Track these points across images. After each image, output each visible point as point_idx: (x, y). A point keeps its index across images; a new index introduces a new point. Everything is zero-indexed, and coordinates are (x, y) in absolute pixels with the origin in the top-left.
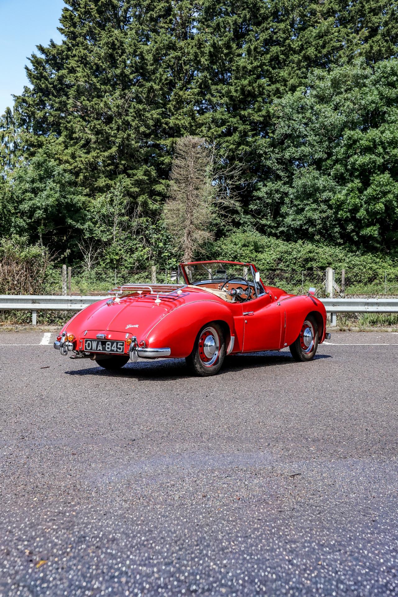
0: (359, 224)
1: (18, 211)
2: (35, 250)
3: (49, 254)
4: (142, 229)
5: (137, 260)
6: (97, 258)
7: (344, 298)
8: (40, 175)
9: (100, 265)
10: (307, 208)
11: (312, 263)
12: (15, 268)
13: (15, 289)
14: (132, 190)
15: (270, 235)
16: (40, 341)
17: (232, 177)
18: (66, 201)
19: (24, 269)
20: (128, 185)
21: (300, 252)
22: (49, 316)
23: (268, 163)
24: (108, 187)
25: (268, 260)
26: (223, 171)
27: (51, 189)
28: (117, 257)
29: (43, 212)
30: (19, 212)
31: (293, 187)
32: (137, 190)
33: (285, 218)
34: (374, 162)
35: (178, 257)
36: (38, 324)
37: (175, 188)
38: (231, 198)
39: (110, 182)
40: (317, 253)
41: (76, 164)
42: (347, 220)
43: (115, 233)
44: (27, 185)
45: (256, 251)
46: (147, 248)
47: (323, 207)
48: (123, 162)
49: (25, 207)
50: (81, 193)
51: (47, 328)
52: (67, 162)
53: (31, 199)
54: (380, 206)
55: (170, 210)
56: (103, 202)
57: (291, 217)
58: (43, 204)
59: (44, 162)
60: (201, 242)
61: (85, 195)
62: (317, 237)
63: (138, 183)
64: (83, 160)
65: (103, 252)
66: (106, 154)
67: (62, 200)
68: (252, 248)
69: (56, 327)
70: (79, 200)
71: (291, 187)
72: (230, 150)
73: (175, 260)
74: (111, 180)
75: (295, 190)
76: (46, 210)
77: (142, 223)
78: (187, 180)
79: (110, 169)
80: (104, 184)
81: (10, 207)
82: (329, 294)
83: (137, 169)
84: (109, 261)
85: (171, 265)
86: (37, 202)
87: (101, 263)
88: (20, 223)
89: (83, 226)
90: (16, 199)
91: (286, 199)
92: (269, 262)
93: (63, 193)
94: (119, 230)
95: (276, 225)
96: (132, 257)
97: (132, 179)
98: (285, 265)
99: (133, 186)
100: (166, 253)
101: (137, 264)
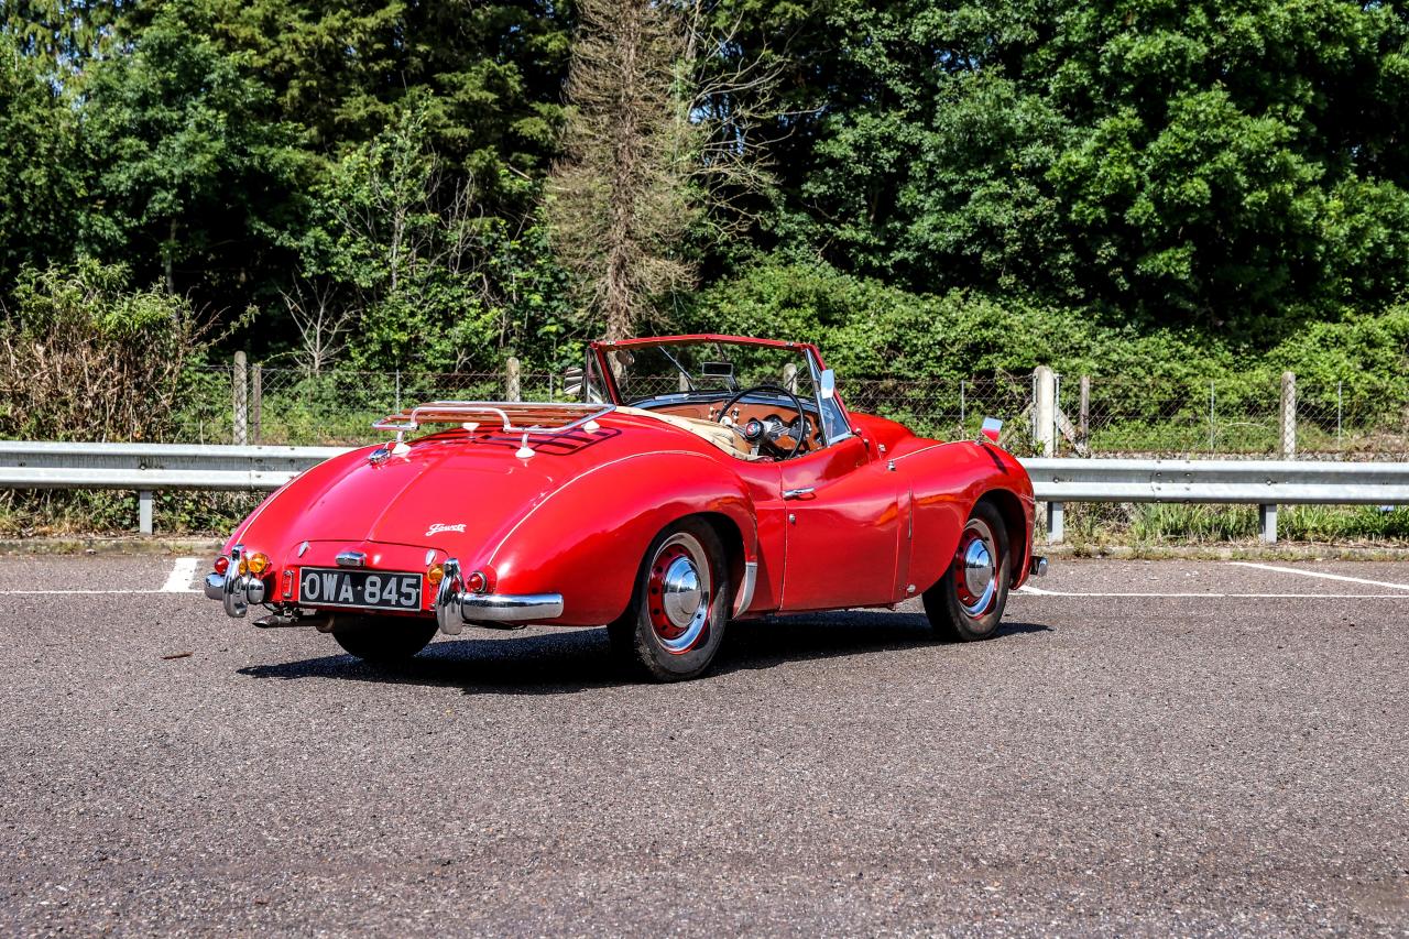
0: (1134, 243)
1: (98, 191)
2: (150, 305)
3: (192, 317)
4: (479, 253)
5: (464, 345)
6: (340, 339)
7: (1089, 457)
8: (165, 82)
9: (351, 359)
10: (978, 192)
11: (990, 357)
12: (86, 359)
13: (85, 424)
14: (448, 132)
15: (866, 271)
16: (162, 580)
17: (750, 98)
18: (247, 162)
19: (116, 364)
20: (436, 118)
21: (954, 323)
22: (190, 506)
23: (862, 56)
24: (376, 123)
25: (858, 349)
26: (724, 80)
27: (200, 127)
28: (403, 337)
29: (176, 196)
30: (101, 197)
31: (936, 130)
32: (464, 132)
33: (912, 223)
34: (1181, 54)
35: (587, 335)
36: (158, 532)
37: (581, 128)
38: (748, 160)
39: (382, 108)
40: (1006, 328)
41: (277, 51)
42: (1098, 231)
43: (395, 262)
44: (127, 114)
45: (826, 322)
46: (495, 310)
47: (1026, 188)
48: (422, 48)
49: (120, 179)
50: (293, 141)
51: (183, 542)
52: (250, 43)
53: (137, 156)
54: (1197, 188)
55: (563, 196)
56: (360, 170)
57: (930, 220)
58: (177, 171)
59: (179, 44)
60: (656, 291)
61: (307, 147)
62: (1007, 281)
63: (468, 112)
64: (300, 40)
65: (359, 320)
66: (371, 22)
67: (235, 160)
68: (810, 311)
69: (213, 541)
70: (286, 162)
71: (929, 127)
72: (747, 14)
73: (577, 346)
74: (386, 100)
75: (940, 139)
76: (183, 190)
77: (480, 234)
78: (615, 105)
79: (384, 70)
80: (362, 112)
81: (73, 179)
82: (1043, 445)
83: (465, 69)
84: (378, 348)
85: (566, 362)
86: (156, 166)
87: (353, 355)
88: (103, 228)
89: (297, 240)
90: (92, 156)
91: (912, 164)
92: (863, 355)
93: (237, 141)
94: (408, 253)
95: (883, 243)
96: (446, 336)
97: (449, 100)
98: (909, 364)
99: (452, 122)
100: (551, 324)
101: (462, 357)
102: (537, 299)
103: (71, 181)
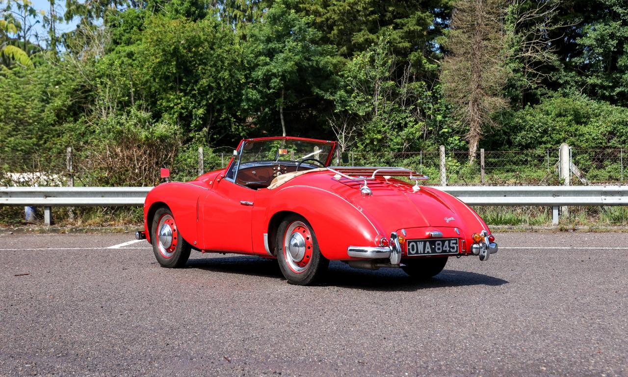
1: (251, 80)
4: (414, 98)
5: (407, 139)
6: (353, 138)
9: (357, 147)
14: (401, 45)
15: (604, 98)
18: (311, 64)
20: (394, 39)
24: (368, 42)
25: (594, 135)
26: (531, 13)
27: (290, 50)
28: (379, 137)
29: (281, 80)
30: (251, 82)
32: (407, 44)
33: (625, 74)
35: (461, 133)
38: (545, 49)
39: (371, 36)
41: (328, 15)
43: (376, 103)
44: (261, 46)
45: (579, 123)
46: (420, 123)
48: (391, 9)
49: (259, 73)
50: (333, 55)
52: (317, 13)
53: (266, 64)
55: (450, 71)
56: (360, 64)
58: (280, 70)
59: (282, 16)
60: (492, 112)
61: (339, 56)
63: (410, 36)
64: (336, 9)
67: (305, 63)
68: (570, 118)
70: (327, 63)
73: (457, 138)
74: (374, 33)
76: (283, 77)
77: (414, 89)
78: (472, 28)
79: (373, 19)
80: (363, 39)
82: (564, 180)
83: (407, 17)
84: (368, 141)
85: (452, 145)
86: (272, 67)
87: (358, 145)
88: (252, 95)
89: (334, 96)
90: (247, 65)
91: (625, 46)
92: (596, 138)
93: (307, 55)
94: (382, 99)
95: (611, 84)
96: (399, 135)
97: (401, 31)
98: (619, 141)
99: (403, 41)
100: (446, 128)
101: (406, 145)
102: (439, 117)
103: (239, 76)
